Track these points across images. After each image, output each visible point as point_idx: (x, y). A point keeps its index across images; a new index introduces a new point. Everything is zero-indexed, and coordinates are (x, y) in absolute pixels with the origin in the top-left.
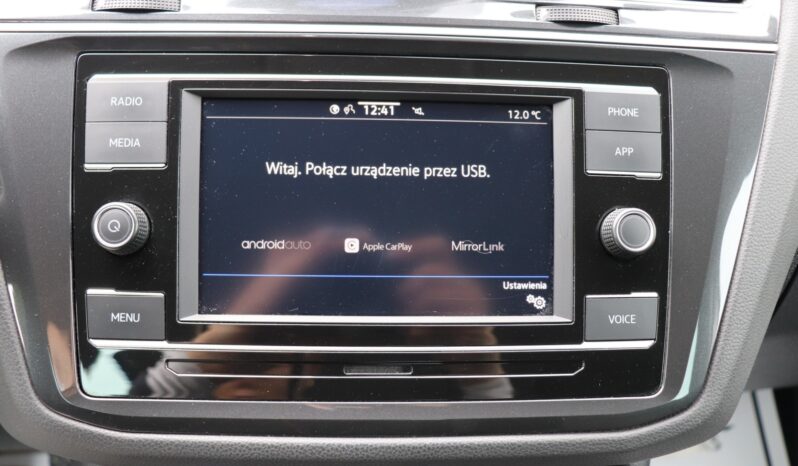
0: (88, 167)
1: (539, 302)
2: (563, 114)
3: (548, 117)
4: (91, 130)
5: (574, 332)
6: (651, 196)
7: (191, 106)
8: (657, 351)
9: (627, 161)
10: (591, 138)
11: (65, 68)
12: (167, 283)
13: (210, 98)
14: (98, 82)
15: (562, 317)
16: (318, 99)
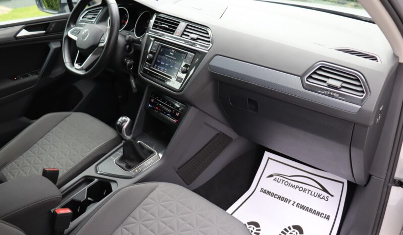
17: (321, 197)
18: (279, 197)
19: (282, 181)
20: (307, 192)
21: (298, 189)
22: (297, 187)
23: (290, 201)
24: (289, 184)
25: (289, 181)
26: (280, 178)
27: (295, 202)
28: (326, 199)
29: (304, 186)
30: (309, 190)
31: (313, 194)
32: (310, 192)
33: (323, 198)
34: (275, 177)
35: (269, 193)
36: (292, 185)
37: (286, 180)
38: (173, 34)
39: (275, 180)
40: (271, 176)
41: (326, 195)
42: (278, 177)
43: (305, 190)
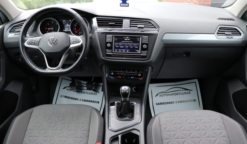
0: (107, 41)
1: (138, 52)
2: (141, 38)
3: (140, 38)
4: (107, 39)
5: (140, 54)
6: (147, 44)
7: (114, 37)
8: (147, 56)
9: (145, 42)
10: (143, 40)
11: (105, 34)
12: (112, 49)
13: (116, 37)
14: (107, 35)
15: (140, 53)
16: (123, 37)
17: (186, 93)
18: (168, 103)
19: (164, 95)
20: (179, 94)
21: (174, 95)
22: (173, 94)
23: (174, 102)
24: (168, 95)
25: (168, 93)
26: (162, 94)
27: (176, 102)
28: (189, 93)
29: (176, 92)
30: (179, 93)
31: (182, 94)
32: (180, 94)
33: (188, 93)
34: (159, 95)
35: (161, 104)
36: (170, 95)
37: (166, 93)
38: (122, 28)
39: (160, 96)
40: (157, 95)
41: (188, 91)
42: (161, 94)
43: (177, 94)
